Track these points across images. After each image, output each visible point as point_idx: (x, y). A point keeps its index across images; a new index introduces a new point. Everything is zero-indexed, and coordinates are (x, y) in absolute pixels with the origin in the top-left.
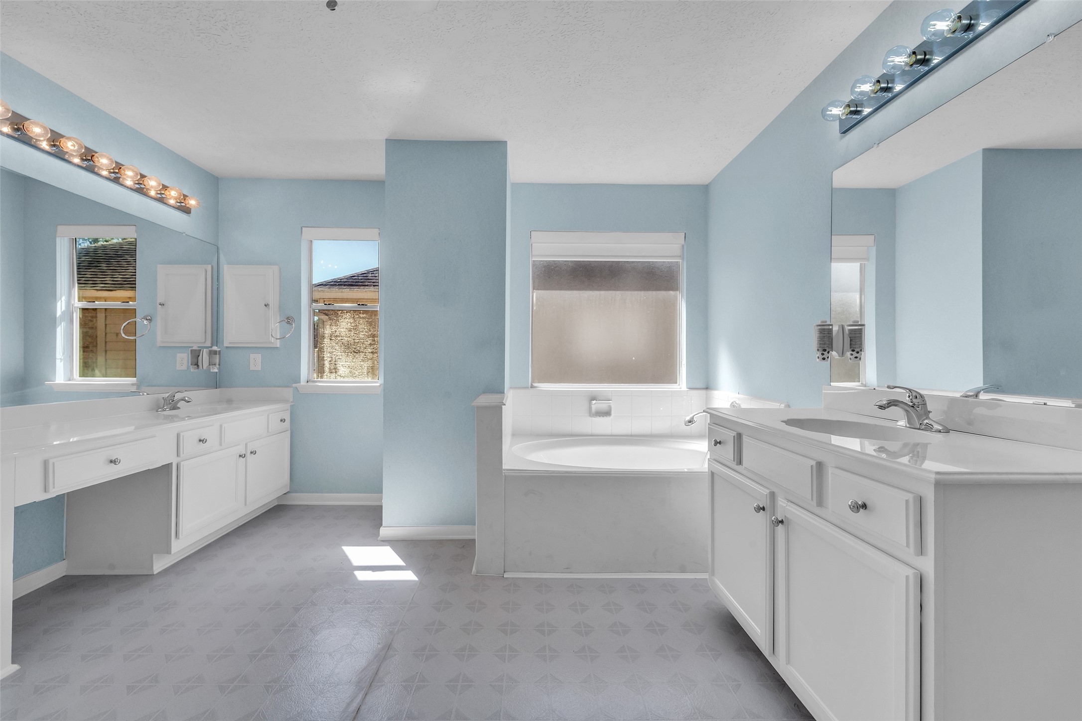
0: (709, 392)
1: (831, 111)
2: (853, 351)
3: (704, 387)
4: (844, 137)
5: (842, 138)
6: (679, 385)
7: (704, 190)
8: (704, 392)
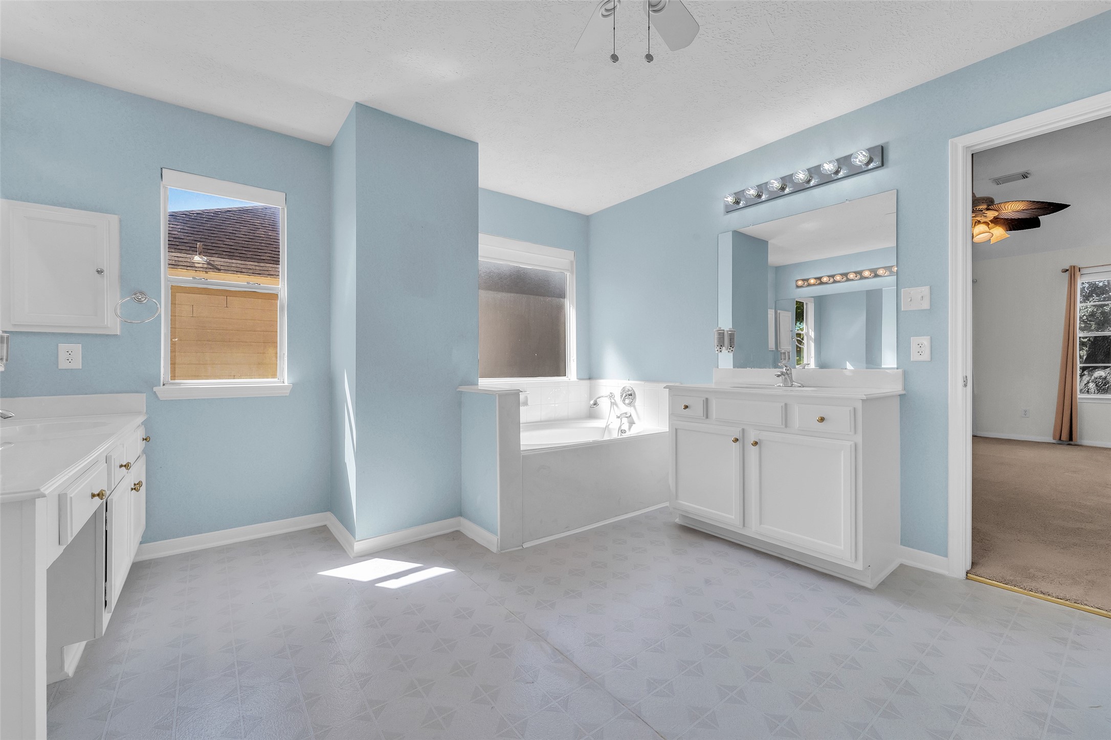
0: (593, 382)
1: (727, 198)
2: (731, 346)
3: (588, 378)
4: (726, 215)
5: (725, 215)
6: (567, 377)
7: (585, 220)
8: (588, 382)
